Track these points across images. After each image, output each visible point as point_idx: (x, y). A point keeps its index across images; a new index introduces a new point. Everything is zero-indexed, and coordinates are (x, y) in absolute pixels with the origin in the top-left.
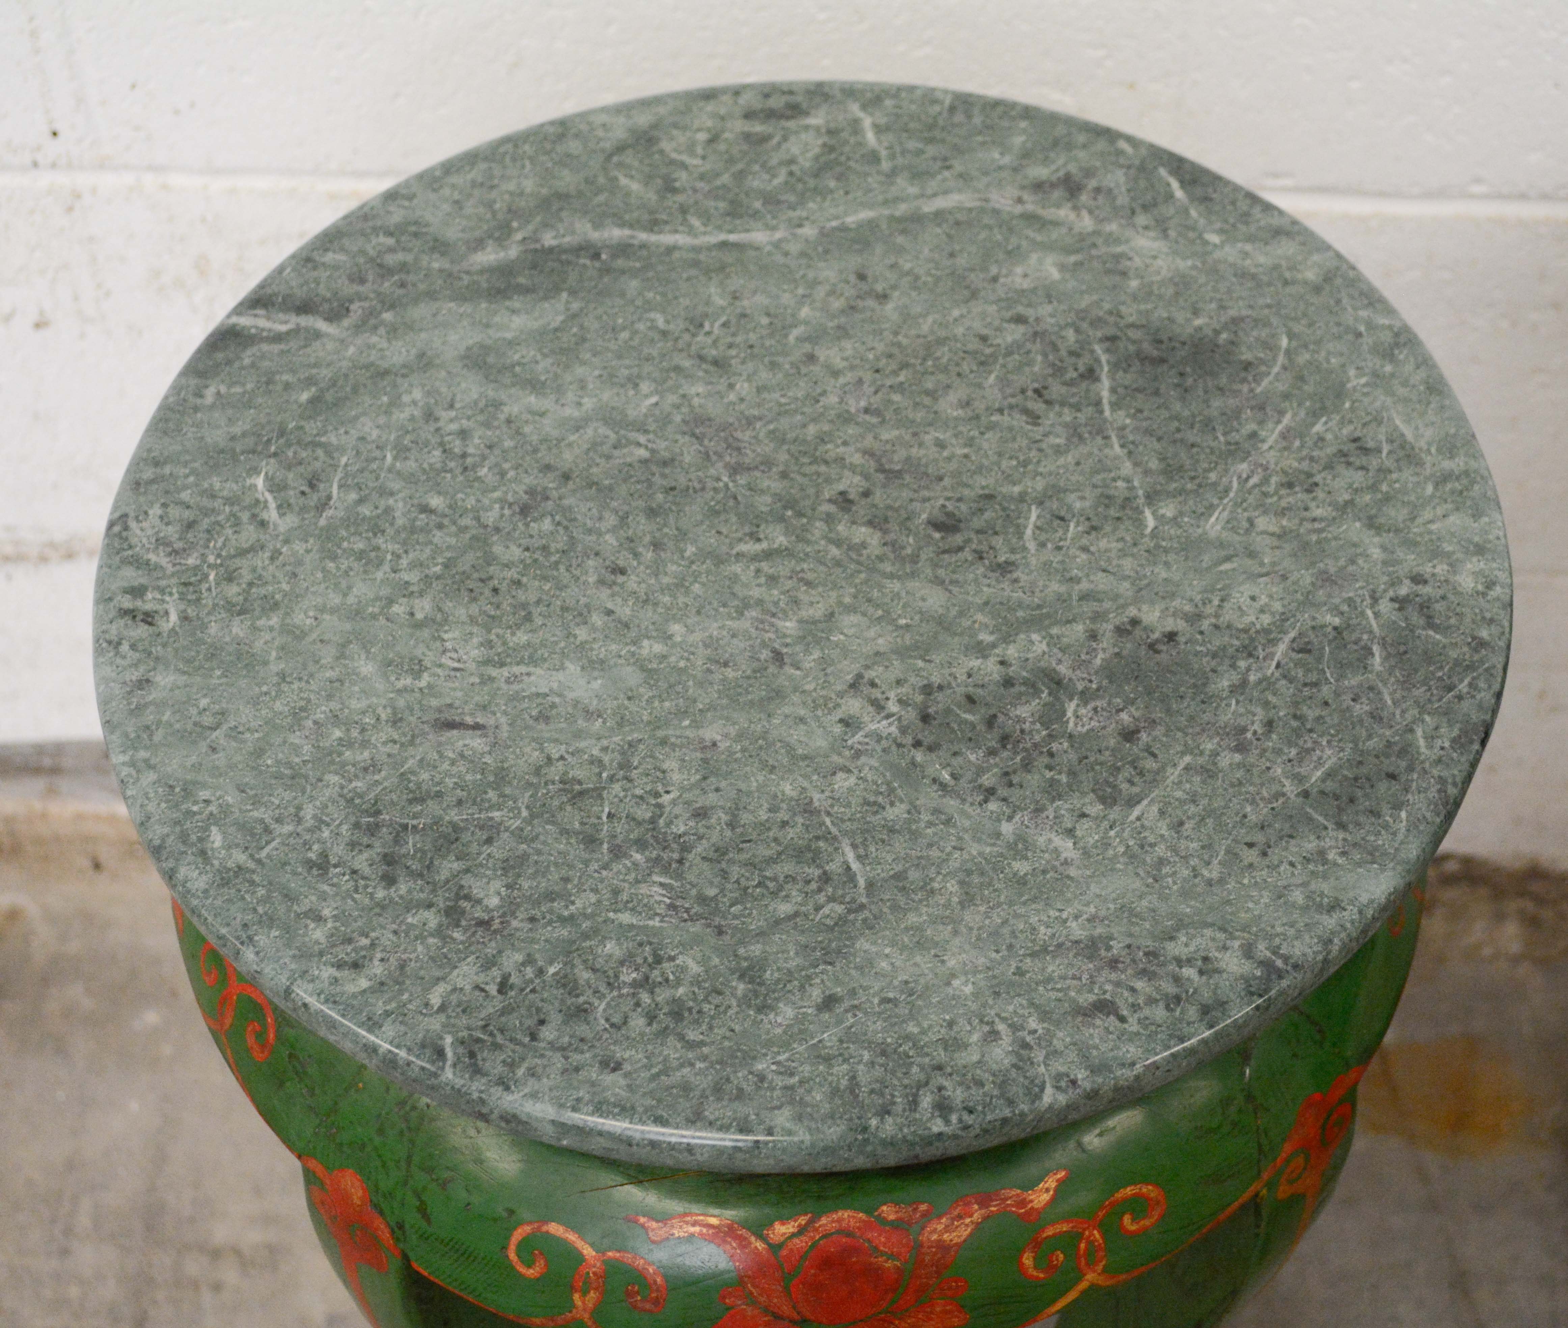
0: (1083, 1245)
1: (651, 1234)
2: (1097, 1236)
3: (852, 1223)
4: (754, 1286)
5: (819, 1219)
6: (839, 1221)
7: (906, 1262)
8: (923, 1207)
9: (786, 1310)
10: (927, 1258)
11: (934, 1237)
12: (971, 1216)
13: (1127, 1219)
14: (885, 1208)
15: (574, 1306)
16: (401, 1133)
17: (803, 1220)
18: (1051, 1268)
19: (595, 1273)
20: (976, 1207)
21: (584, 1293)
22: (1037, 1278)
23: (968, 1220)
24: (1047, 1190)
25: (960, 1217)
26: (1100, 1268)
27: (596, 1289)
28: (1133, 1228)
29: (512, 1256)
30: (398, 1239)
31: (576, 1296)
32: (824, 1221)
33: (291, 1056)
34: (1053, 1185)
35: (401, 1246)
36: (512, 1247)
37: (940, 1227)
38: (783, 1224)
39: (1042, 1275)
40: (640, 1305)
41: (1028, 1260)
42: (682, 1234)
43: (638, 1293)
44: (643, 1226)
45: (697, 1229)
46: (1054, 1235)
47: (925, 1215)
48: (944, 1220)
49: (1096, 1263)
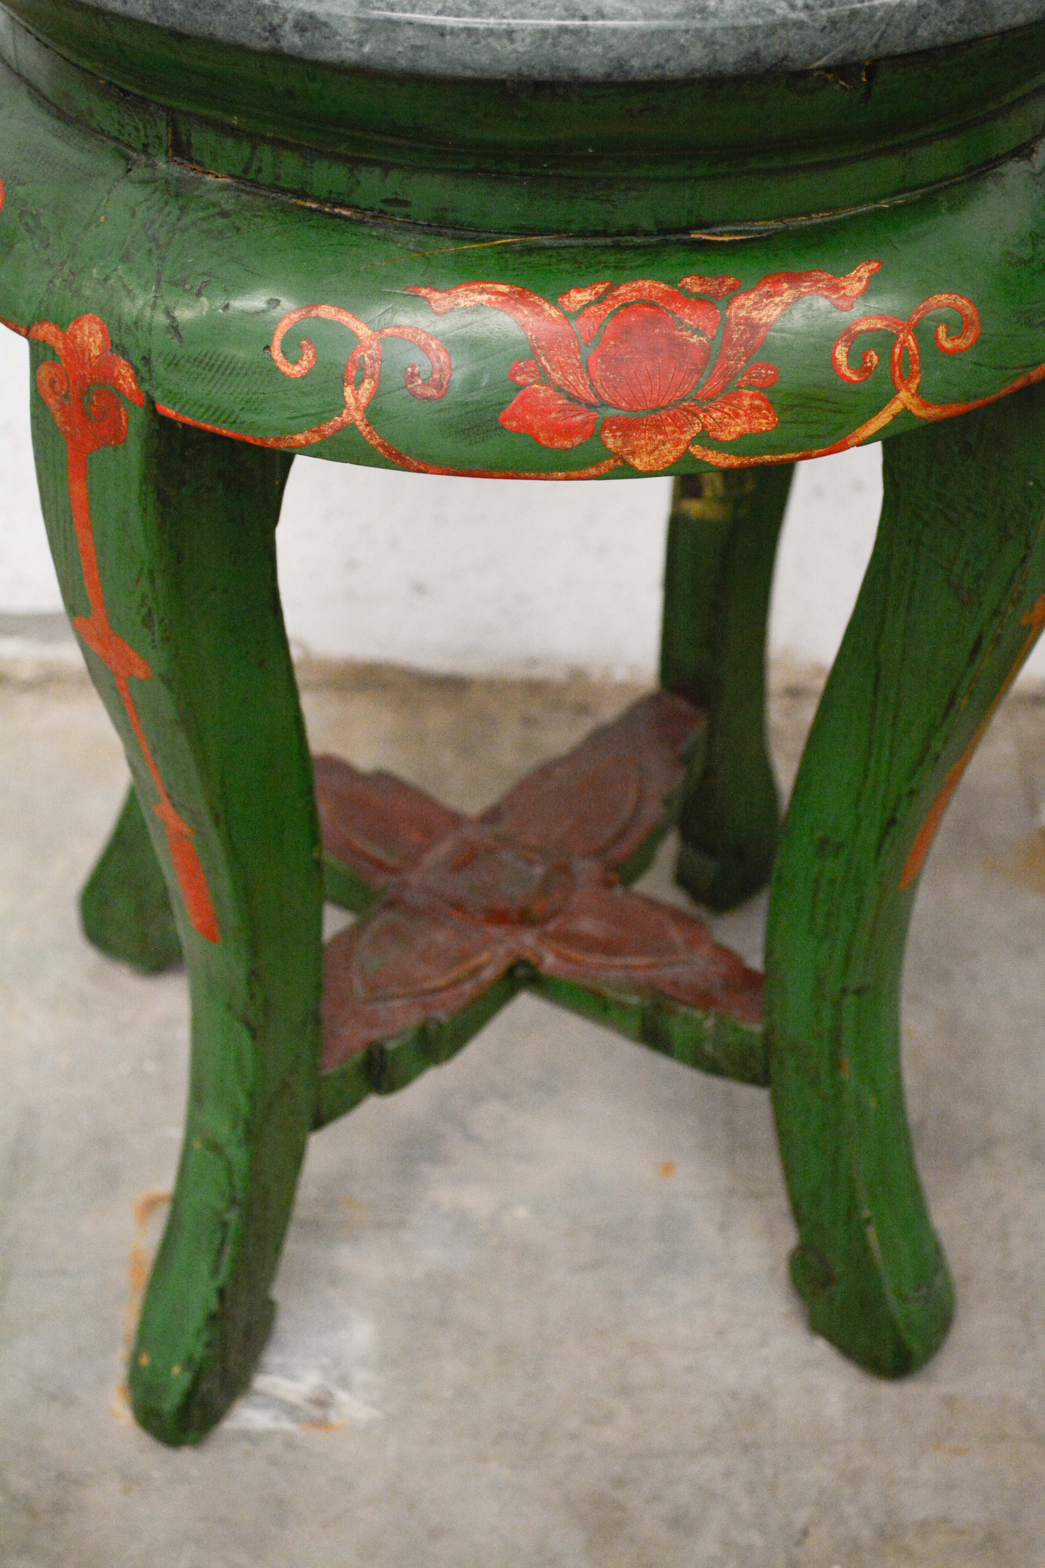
0: (897, 351)
1: (433, 305)
2: (912, 343)
3: (654, 293)
4: (548, 361)
5: (618, 288)
6: (639, 290)
7: (714, 338)
8: (730, 281)
9: (583, 390)
10: (735, 336)
11: (743, 313)
12: (781, 295)
13: (942, 331)
14: (688, 280)
15: (344, 405)
16: (150, 251)
17: (601, 288)
18: (865, 370)
19: (371, 357)
20: (786, 286)
21: (357, 384)
22: (850, 380)
23: (777, 299)
24: (860, 280)
25: (769, 295)
26: (913, 386)
27: (372, 376)
28: (948, 345)
29: (277, 354)
30: (142, 379)
31: (348, 391)
32: (623, 290)
33: (21, 215)
34: (866, 275)
35: (146, 387)
36: (277, 344)
37: (748, 303)
38: (579, 291)
39: (855, 378)
40: (419, 391)
41: (841, 353)
42: (468, 304)
43: (418, 375)
44: (425, 298)
45: (485, 297)
46: (868, 330)
47: (731, 289)
48: (752, 296)
49: (911, 378)
